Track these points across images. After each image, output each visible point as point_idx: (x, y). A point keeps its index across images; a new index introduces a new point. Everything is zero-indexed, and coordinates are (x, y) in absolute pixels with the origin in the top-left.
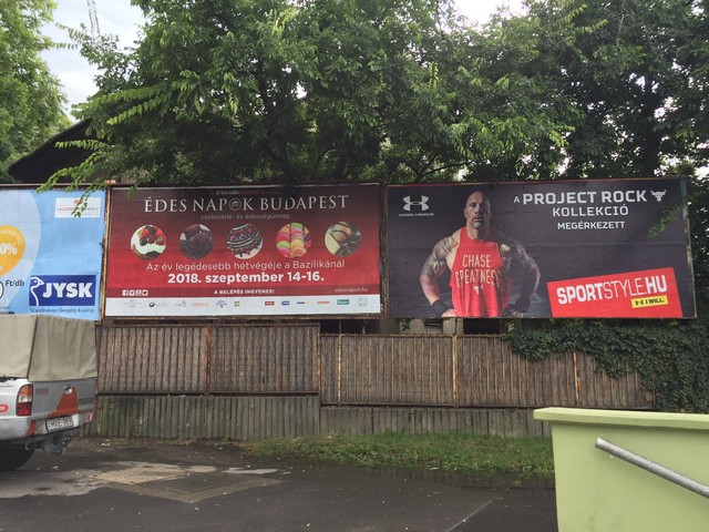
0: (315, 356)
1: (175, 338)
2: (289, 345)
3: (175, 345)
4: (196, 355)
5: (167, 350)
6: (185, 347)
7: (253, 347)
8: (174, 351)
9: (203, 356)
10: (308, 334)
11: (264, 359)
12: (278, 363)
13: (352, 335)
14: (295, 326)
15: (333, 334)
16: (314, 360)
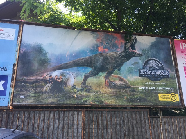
1: (61, 119)
2: (133, 123)
3: (61, 123)
4: (75, 130)
5: (56, 126)
6: (68, 124)
7: (111, 124)
8: (61, 127)
9: (80, 130)
10: (142, 116)
11: (119, 132)
12: (127, 134)
13: (167, 117)
14: (135, 111)
15: (156, 116)
16: (148, 132)
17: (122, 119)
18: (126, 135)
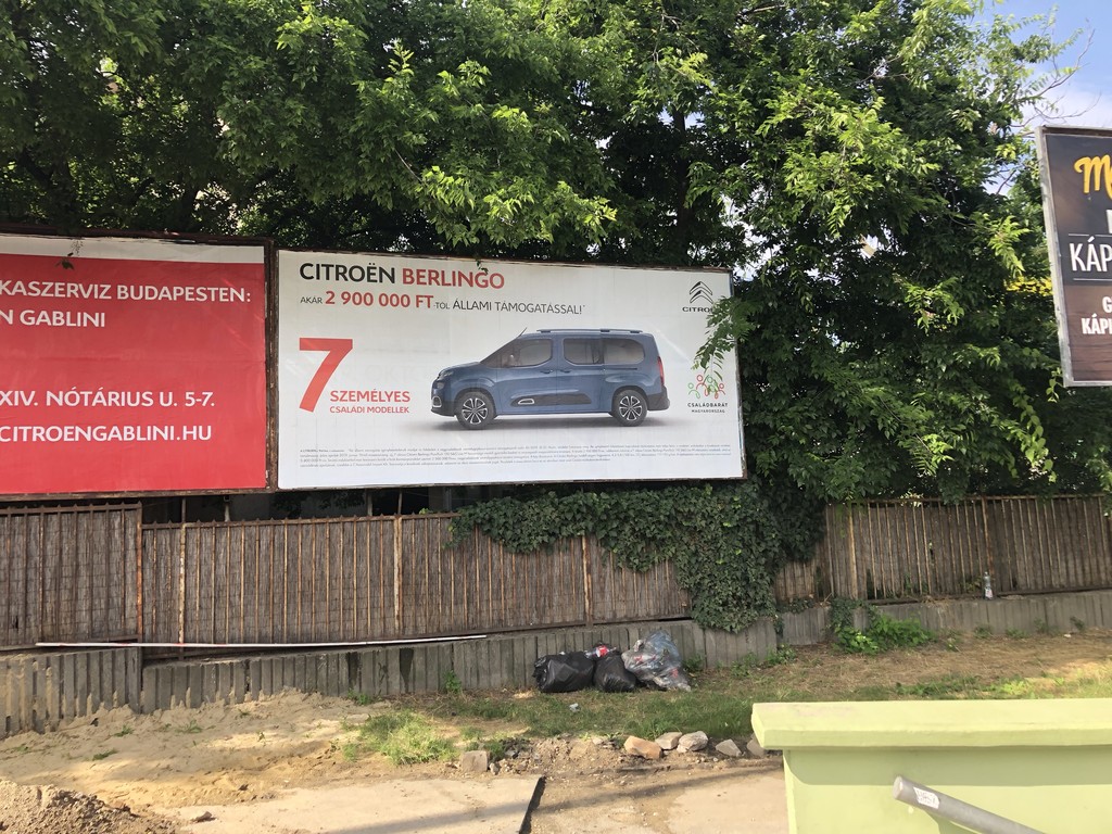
0: (130, 568)
2: (76, 549)
10: (116, 526)
11: (18, 581)
12: (51, 587)
13: (208, 524)
14: (88, 512)
15: (169, 525)
16: (129, 576)
17: (35, 538)
18: (48, 587)
